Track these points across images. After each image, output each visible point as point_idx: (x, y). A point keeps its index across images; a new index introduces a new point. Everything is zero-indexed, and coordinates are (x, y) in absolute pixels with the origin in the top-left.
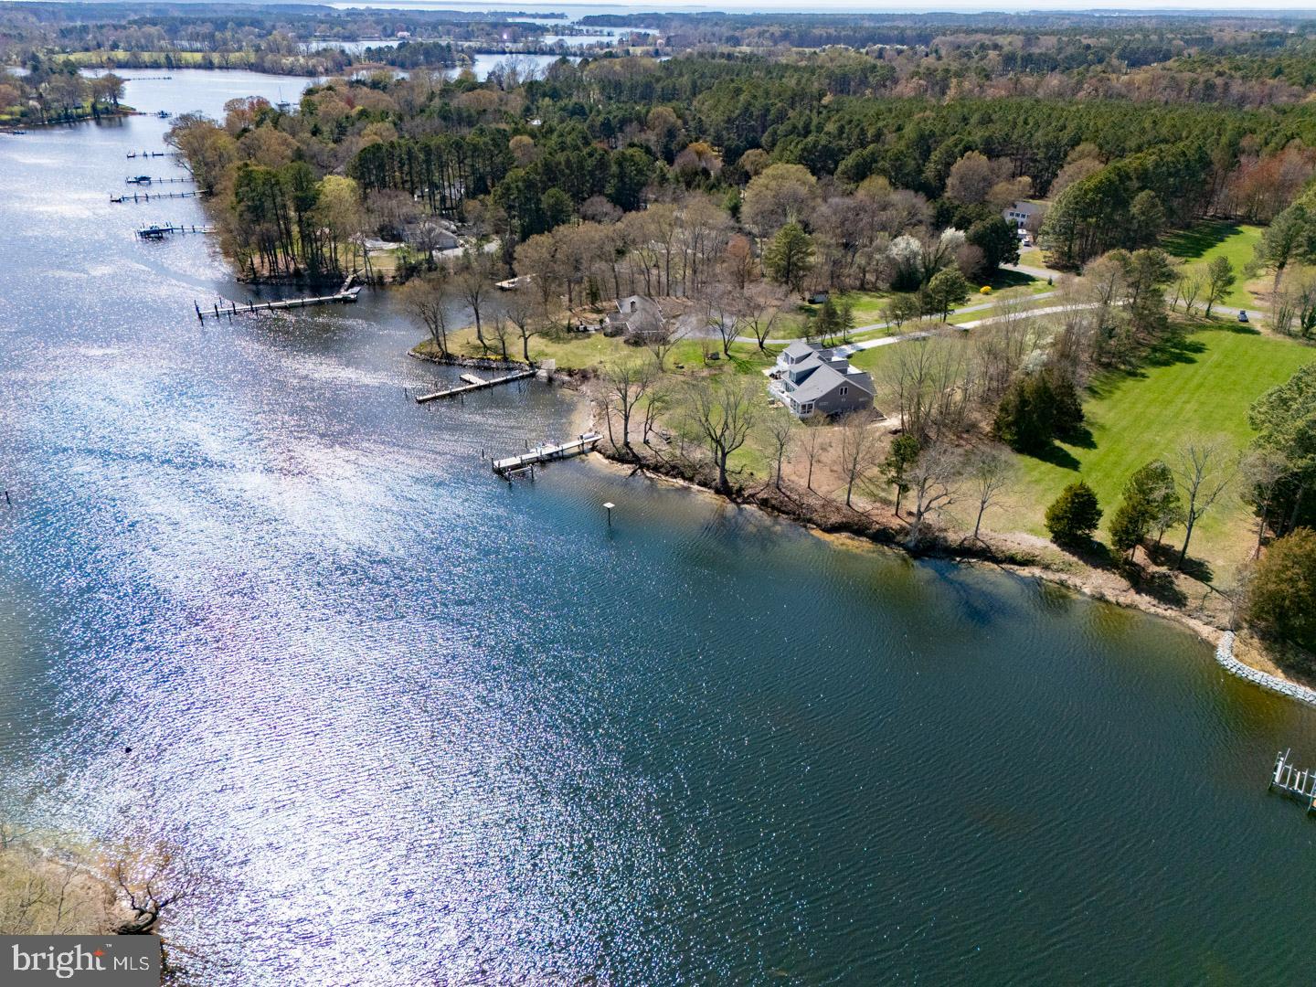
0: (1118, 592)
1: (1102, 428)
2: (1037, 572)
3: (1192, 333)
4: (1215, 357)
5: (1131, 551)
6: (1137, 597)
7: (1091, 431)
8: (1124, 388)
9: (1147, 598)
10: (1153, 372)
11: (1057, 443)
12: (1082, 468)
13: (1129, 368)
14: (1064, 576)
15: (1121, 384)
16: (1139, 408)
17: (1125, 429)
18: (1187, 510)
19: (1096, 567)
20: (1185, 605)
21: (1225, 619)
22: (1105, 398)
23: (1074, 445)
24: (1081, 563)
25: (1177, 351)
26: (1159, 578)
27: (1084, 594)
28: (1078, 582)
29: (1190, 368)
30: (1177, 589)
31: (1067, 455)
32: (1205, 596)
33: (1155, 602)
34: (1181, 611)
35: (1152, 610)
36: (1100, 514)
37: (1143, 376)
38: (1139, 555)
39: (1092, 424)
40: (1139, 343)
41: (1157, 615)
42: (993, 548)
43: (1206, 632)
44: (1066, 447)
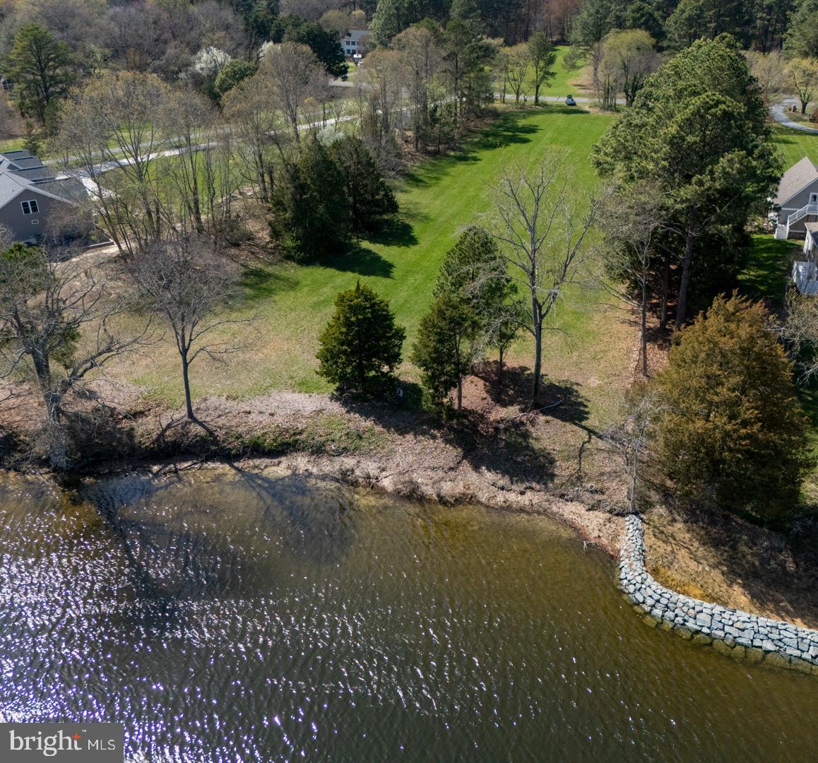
0: (441, 474)
1: (426, 218)
2: (302, 462)
3: (524, 117)
4: (549, 134)
5: (454, 393)
6: (472, 477)
7: (412, 224)
8: (453, 173)
9: (490, 476)
10: (485, 155)
11: (365, 245)
12: (396, 272)
13: (458, 153)
14: (349, 462)
15: (449, 170)
16: (471, 191)
17: (454, 217)
18: (529, 305)
19: (402, 432)
20: (552, 476)
21: (621, 493)
22: (430, 186)
23: (387, 243)
24: (378, 429)
25: (510, 134)
26: (506, 430)
27: (381, 492)
28: (371, 467)
29: (523, 148)
30: (536, 446)
31: (377, 258)
32: (582, 450)
33: (503, 481)
34: (547, 490)
35: (500, 498)
36: (400, 335)
37: (475, 159)
38: (472, 393)
39: (413, 216)
40: (470, 131)
41: (507, 508)
42: (220, 434)
43: (592, 523)
44: (378, 249)
